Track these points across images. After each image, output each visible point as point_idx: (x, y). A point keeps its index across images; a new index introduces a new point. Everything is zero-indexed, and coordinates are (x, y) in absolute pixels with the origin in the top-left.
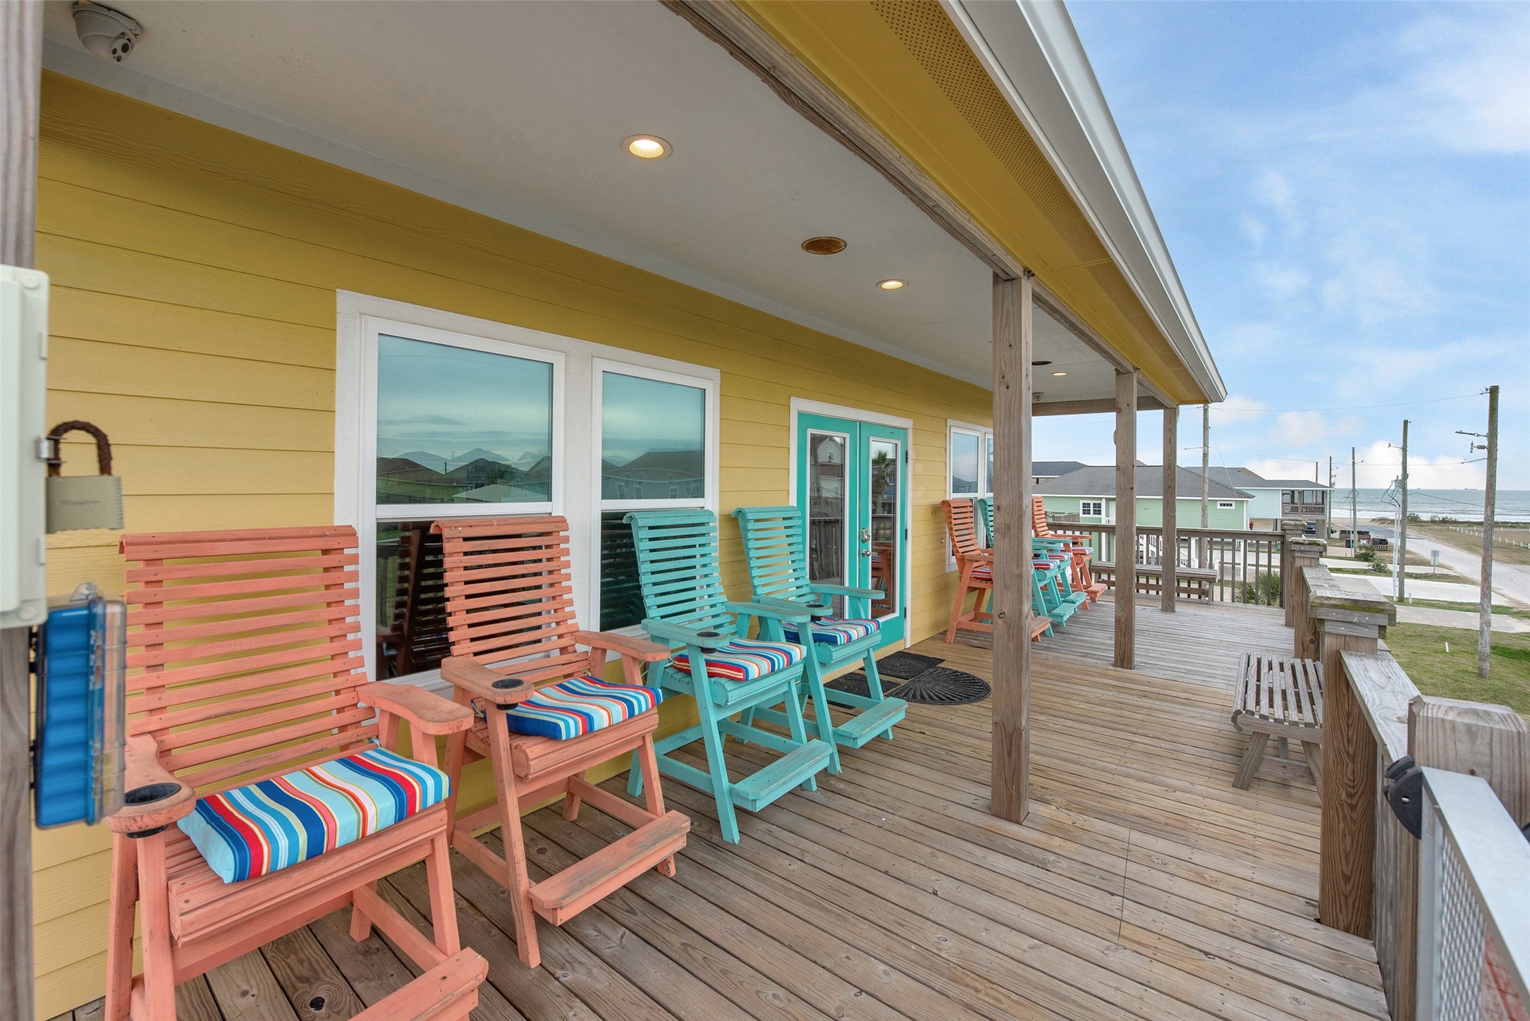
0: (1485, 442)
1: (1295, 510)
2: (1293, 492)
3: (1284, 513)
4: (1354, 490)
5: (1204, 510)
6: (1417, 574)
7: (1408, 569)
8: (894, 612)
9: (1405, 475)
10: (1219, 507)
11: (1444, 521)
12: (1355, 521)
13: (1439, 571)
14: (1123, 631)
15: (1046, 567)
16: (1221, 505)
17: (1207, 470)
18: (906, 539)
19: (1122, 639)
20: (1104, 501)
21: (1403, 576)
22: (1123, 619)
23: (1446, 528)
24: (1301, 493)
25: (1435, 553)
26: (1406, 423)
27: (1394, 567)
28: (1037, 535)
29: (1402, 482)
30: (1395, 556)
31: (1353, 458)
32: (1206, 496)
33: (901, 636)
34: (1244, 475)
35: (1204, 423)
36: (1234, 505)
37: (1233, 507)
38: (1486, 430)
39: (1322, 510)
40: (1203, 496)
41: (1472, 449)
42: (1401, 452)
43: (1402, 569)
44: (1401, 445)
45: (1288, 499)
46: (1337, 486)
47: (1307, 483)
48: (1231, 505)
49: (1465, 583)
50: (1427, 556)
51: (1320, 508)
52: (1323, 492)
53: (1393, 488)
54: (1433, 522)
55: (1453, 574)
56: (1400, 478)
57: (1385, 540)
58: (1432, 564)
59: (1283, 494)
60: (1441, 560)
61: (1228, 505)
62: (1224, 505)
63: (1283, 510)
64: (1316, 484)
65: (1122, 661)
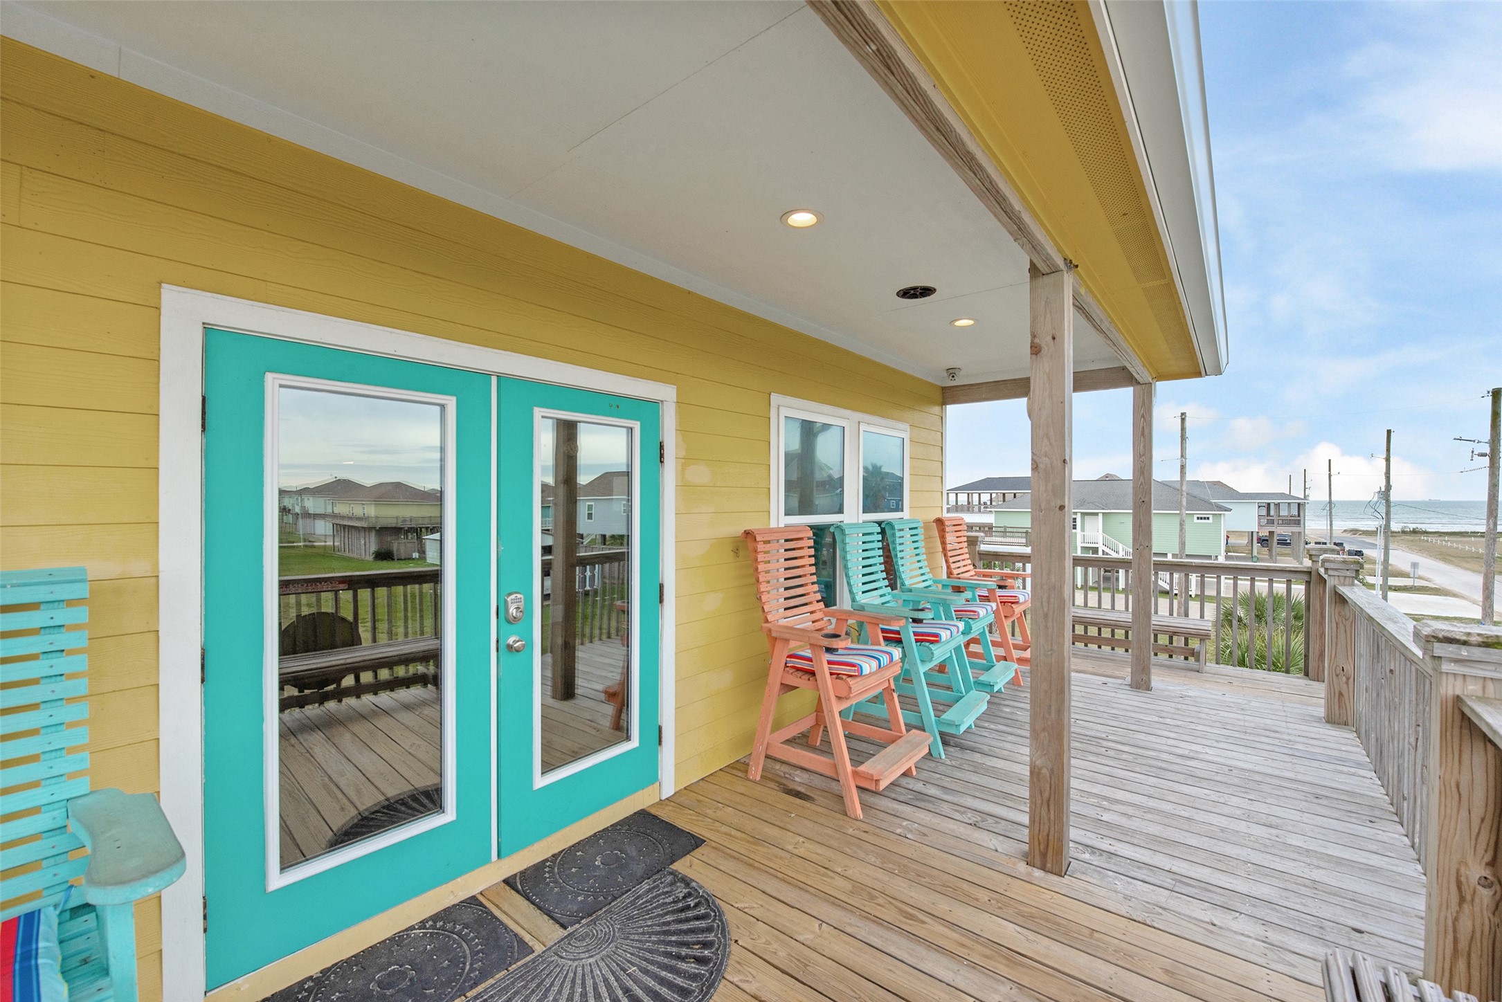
0: (1487, 450)
1: (1271, 522)
2: (1269, 504)
3: (1260, 525)
4: (1330, 502)
5: (1181, 525)
6: (1395, 586)
7: (1392, 581)
8: (628, 738)
9: (1388, 486)
10: (1196, 520)
11: (1415, 532)
12: (1331, 533)
13: (1419, 583)
14: (1046, 795)
15: (934, 639)
16: (1198, 518)
17: (1185, 483)
18: (661, 601)
19: (1044, 812)
20: (1079, 515)
21: (1386, 588)
22: (1044, 771)
23: (1417, 538)
24: (1278, 505)
25: (1415, 565)
26: (1389, 432)
27: (1377, 580)
28: (950, 574)
29: (1386, 494)
30: (1379, 568)
31: (1330, 470)
32: (1184, 510)
33: (653, 778)
34: (1219, 487)
35: (1182, 433)
36: (1211, 518)
37: (1211, 521)
38: (1487, 436)
39: (1298, 523)
40: (1180, 510)
41: (1472, 457)
42: (1384, 463)
43: (1385, 580)
44: (1385, 456)
45: (1264, 512)
46: (1311, 498)
47: (1282, 495)
48: (1208, 518)
49: (1446, 595)
50: (1407, 568)
51: (1297, 521)
52: (1299, 504)
53: (1376, 499)
54: (1404, 532)
55: (1434, 586)
56: (1383, 489)
57: (1360, 552)
58: (1412, 576)
59: (1259, 507)
60: (1420, 572)
61: (1205, 518)
62: (1201, 518)
63: (1259, 523)
64: (1290, 496)
65: (1044, 855)
